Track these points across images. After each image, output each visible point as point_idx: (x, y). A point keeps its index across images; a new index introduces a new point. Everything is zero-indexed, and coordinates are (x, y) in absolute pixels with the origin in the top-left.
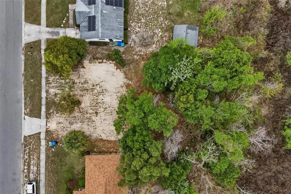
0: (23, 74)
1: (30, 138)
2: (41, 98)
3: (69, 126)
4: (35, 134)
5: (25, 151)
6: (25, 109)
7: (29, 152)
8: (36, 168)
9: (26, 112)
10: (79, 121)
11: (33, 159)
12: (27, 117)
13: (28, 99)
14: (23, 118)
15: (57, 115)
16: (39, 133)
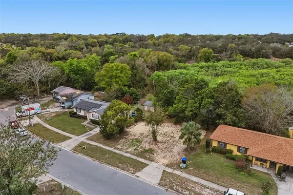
0: (94, 160)
1: (165, 180)
2: (129, 158)
3: (172, 153)
4: (162, 175)
5: (177, 191)
6: (128, 171)
7: (182, 188)
8: (207, 189)
9: (132, 172)
10: (172, 147)
11: (193, 187)
12: (138, 174)
13: (120, 165)
14: (137, 178)
15: (155, 155)
16: (164, 171)
